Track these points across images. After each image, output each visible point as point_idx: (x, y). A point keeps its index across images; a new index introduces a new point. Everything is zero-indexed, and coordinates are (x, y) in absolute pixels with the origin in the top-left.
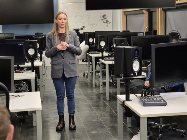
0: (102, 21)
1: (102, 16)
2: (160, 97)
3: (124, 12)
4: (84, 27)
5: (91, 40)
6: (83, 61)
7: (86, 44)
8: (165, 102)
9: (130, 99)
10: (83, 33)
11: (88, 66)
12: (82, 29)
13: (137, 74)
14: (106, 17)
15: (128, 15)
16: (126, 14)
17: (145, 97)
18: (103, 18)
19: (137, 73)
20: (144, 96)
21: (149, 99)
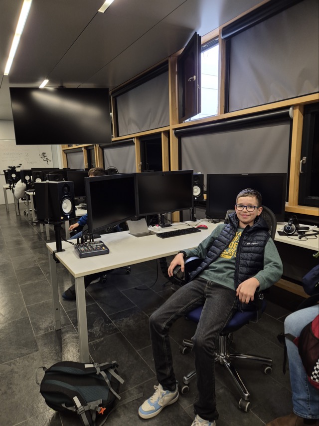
0: (42, 159)
1: (41, 154)
2: (101, 242)
3: (64, 150)
4: (21, 165)
5: (27, 178)
6: (22, 199)
7: (22, 182)
8: (107, 248)
9: (63, 248)
10: (19, 171)
11: (26, 204)
12: (19, 167)
13: (69, 217)
14: (46, 155)
15: (68, 153)
16: (66, 152)
17: (81, 245)
18: (42, 156)
19: (69, 215)
20: (81, 243)
21: (87, 247)
